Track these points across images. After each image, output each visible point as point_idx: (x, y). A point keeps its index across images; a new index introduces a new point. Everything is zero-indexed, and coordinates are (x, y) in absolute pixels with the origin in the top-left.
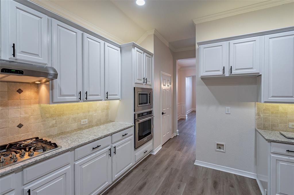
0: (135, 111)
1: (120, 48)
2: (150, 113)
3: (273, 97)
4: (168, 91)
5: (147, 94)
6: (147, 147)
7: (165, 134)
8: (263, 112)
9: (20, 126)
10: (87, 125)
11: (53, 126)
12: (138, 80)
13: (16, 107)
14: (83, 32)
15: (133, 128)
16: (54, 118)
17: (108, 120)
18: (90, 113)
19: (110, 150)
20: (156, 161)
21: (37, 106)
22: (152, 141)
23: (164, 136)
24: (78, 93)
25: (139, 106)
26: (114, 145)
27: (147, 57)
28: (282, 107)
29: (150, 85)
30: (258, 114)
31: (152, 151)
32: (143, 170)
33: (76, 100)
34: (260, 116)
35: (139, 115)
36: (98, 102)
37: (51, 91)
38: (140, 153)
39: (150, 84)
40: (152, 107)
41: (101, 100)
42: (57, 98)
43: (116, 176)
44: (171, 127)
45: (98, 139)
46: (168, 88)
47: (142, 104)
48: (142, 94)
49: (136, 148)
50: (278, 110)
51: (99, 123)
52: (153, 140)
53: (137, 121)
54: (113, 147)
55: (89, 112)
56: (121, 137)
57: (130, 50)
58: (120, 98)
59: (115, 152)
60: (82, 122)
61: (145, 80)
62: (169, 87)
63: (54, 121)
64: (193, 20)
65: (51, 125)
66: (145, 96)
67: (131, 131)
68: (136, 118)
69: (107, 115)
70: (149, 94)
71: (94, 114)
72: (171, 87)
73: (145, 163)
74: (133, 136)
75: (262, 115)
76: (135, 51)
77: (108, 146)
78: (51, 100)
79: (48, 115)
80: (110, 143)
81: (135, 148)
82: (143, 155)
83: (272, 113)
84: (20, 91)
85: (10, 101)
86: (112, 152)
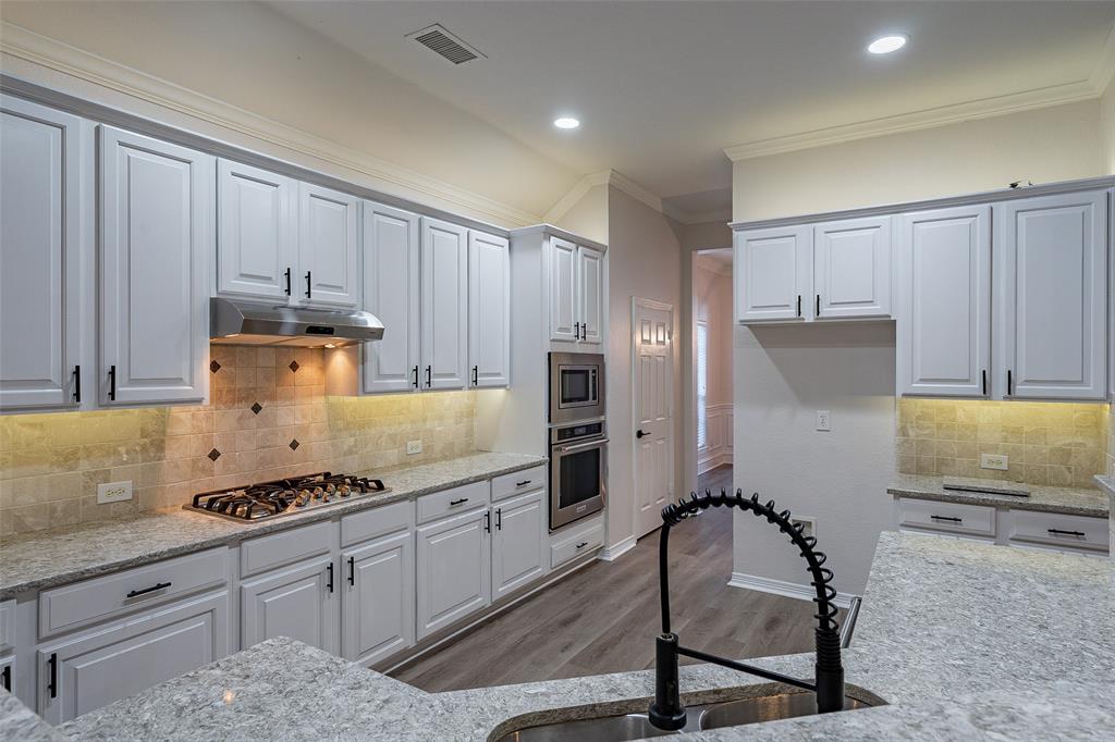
0: (550, 421)
1: (508, 238)
2: (597, 429)
3: (923, 380)
4: (662, 359)
5: (587, 371)
6: (588, 531)
7: (648, 504)
8: (914, 425)
9: (294, 445)
10: (421, 457)
11: (350, 452)
12: (561, 329)
13: (288, 403)
14: (420, 216)
15: (544, 468)
16: (353, 432)
17: (473, 449)
18: (428, 425)
19: (488, 515)
20: (613, 575)
21: (321, 400)
22: (601, 518)
23: (644, 509)
24: (410, 372)
25: (562, 405)
26: (496, 507)
27: (586, 259)
28: (964, 410)
29: (597, 344)
30: (903, 431)
31: (600, 550)
32: (574, 592)
33: (406, 387)
34: (908, 436)
35: (563, 433)
36: (446, 393)
37: (361, 366)
38: (566, 544)
39: (596, 341)
40: (602, 412)
41: (460, 389)
42: (373, 383)
43: (502, 590)
44: (671, 484)
45: (462, 483)
46: (660, 350)
47: (570, 400)
48: (571, 372)
49: (553, 527)
50: (954, 420)
51: (449, 454)
52: (606, 517)
53: (557, 449)
54: (494, 512)
55: (425, 420)
56: (513, 490)
57: (539, 246)
58: (507, 382)
59: (499, 525)
60: (409, 448)
61: (581, 330)
62: (662, 347)
63: (353, 439)
64: (726, 151)
65: (345, 448)
66: (581, 377)
67: (540, 477)
68: (555, 439)
69: (470, 433)
70: (594, 371)
71: (439, 429)
72: (671, 343)
73: (579, 578)
74: (544, 492)
75: (912, 433)
76: (550, 247)
77: (483, 506)
78: (360, 387)
79: (341, 424)
80: (486, 499)
81: (550, 527)
82: (572, 553)
83: (939, 426)
84: (294, 367)
85: (279, 389)
86: (492, 522)
